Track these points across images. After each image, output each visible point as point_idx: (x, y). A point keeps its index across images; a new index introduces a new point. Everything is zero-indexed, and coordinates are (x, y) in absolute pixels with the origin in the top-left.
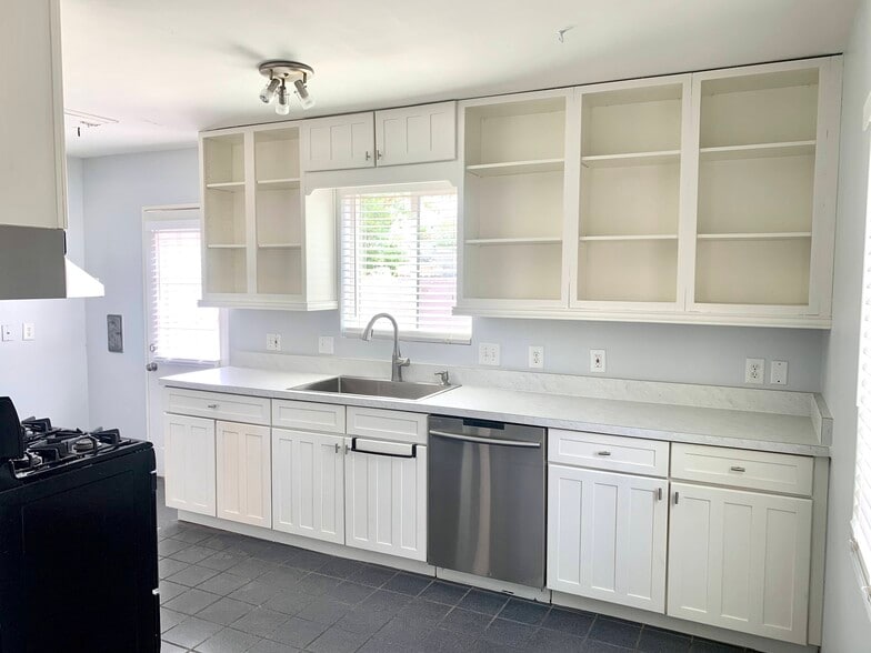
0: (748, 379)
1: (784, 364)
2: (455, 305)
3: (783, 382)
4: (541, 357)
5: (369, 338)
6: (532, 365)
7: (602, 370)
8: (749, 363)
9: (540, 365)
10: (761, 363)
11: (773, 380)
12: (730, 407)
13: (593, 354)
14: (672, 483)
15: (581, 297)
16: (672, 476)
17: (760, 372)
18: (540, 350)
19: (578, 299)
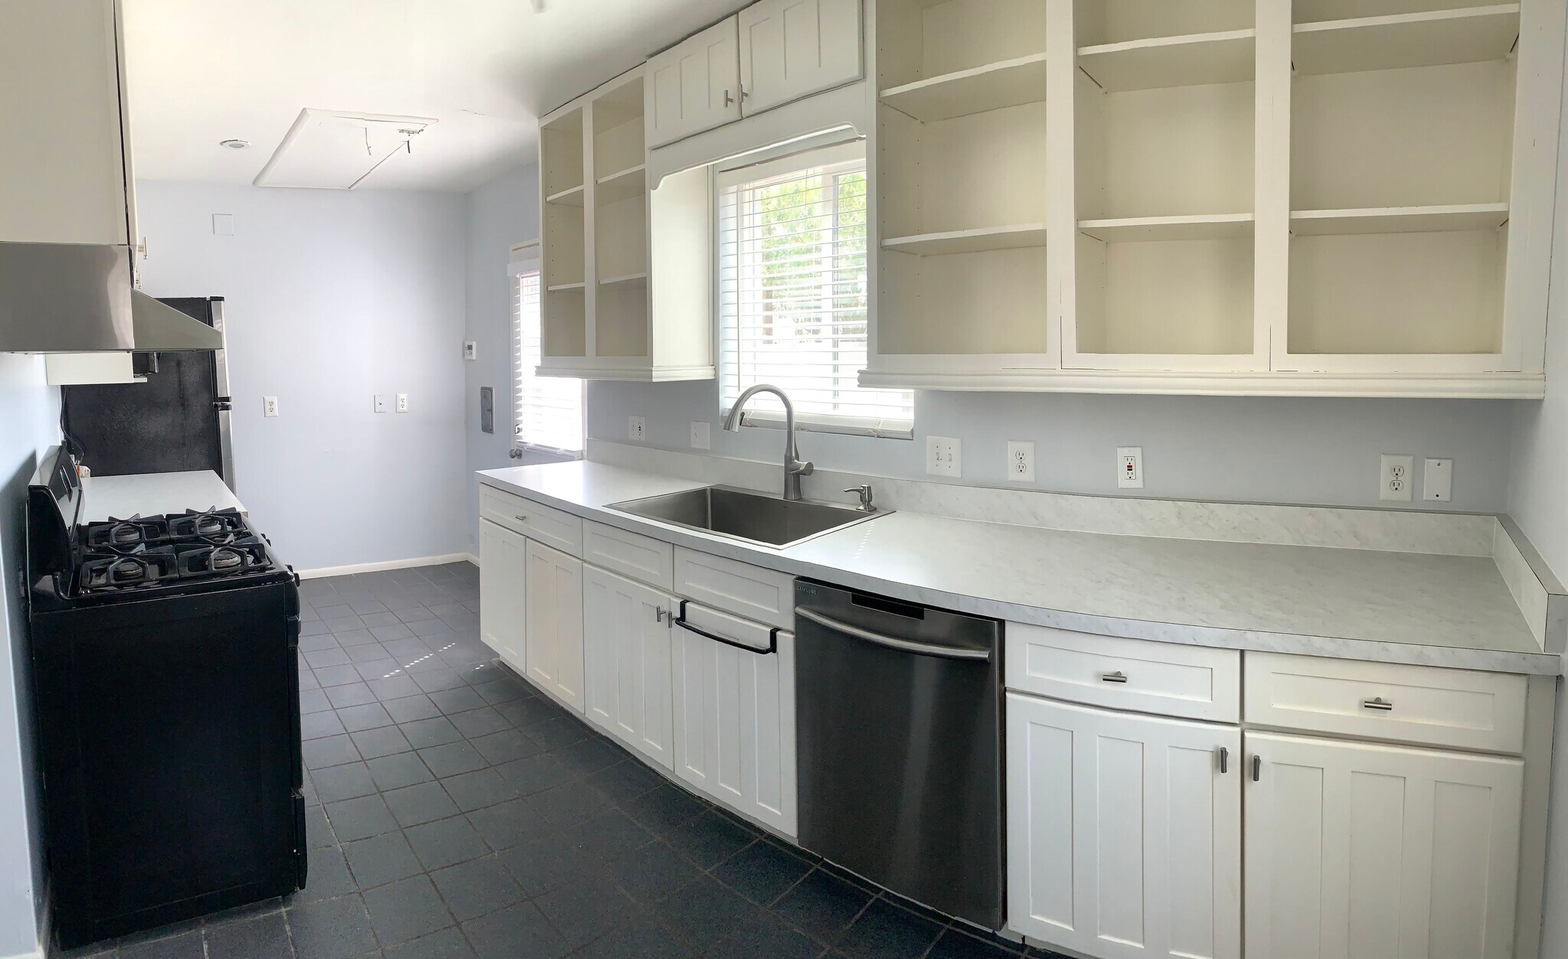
0: (1385, 493)
1: (1447, 465)
2: (864, 368)
3: (1445, 496)
4: (1029, 461)
5: (736, 427)
6: (1013, 476)
7: (1137, 483)
8: (1386, 463)
9: (1028, 476)
10: (1406, 462)
11: (1428, 495)
12: (1354, 545)
13: (1123, 455)
14: (1247, 734)
15: (1085, 346)
16: (1248, 718)
17: (1406, 479)
18: (1027, 448)
19: (1080, 351)
